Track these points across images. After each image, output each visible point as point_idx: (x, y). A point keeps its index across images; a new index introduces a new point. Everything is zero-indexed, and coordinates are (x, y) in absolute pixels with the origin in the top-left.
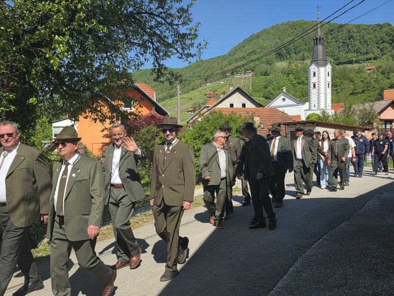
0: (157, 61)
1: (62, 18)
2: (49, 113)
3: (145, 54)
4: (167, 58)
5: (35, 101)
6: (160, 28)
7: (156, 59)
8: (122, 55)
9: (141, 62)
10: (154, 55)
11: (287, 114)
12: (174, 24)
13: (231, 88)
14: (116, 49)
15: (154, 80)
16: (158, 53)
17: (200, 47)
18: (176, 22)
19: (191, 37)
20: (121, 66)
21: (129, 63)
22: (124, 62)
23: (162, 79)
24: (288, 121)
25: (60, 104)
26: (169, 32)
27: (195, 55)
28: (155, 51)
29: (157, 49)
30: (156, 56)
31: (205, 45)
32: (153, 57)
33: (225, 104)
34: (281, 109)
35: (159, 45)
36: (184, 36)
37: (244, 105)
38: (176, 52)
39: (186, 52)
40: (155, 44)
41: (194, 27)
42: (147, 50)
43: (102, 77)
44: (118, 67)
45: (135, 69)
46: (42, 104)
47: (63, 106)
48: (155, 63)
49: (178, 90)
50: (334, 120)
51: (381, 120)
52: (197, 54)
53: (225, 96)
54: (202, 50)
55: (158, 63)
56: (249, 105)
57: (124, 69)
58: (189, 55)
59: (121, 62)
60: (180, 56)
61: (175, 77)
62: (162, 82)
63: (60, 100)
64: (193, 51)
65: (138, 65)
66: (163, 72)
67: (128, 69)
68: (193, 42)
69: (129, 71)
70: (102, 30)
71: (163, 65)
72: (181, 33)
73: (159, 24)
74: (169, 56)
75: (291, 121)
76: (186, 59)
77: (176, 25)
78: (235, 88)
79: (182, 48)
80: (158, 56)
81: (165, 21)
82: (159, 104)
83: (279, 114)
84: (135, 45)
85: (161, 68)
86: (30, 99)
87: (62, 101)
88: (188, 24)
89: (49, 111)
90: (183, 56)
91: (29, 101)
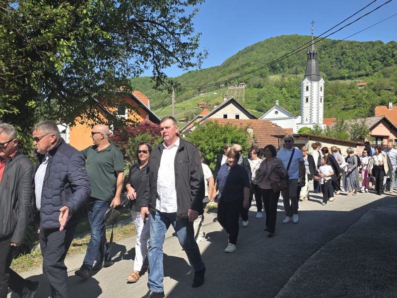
0: (157, 69)
1: (66, 23)
2: (45, 117)
3: (145, 62)
4: (167, 66)
5: (34, 105)
6: (162, 37)
7: (156, 67)
8: (122, 62)
9: (140, 69)
10: (155, 62)
11: (280, 127)
12: (176, 33)
13: (225, 100)
14: (116, 55)
15: (154, 88)
16: (159, 61)
17: (200, 57)
18: (177, 31)
19: (191, 46)
20: (120, 73)
21: (128, 70)
22: (123, 68)
23: (161, 87)
24: (281, 134)
25: (57, 108)
26: (170, 41)
28: (155, 59)
30: (156, 65)
31: (205, 55)
32: (152, 65)
33: (219, 115)
34: (274, 122)
35: (159, 53)
36: (185, 45)
37: (237, 117)
38: (176, 61)
39: (186, 61)
40: (156, 52)
41: (196, 37)
42: (148, 58)
43: (101, 83)
44: (118, 74)
45: (135, 76)
46: (38, 108)
47: (60, 111)
48: (155, 71)
49: (173, 99)
50: (327, 134)
51: (372, 136)
52: (198, 64)
53: (219, 107)
54: (202, 60)
55: (159, 72)
56: (243, 116)
57: (123, 76)
58: (189, 64)
59: (120, 69)
60: (181, 65)
61: (175, 86)
62: (162, 90)
63: (56, 105)
64: (193, 60)
65: (138, 73)
66: (162, 79)
68: (193, 52)
69: (128, 77)
70: (105, 36)
71: (163, 73)
72: (182, 43)
73: (160, 33)
74: (169, 65)
75: (284, 134)
76: (185, 68)
77: (178, 34)
78: (229, 99)
79: (183, 58)
80: (158, 64)
81: (167, 30)
82: (154, 113)
83: (273, 126)
84: (135, 52)
85: (161, 76)
86: (29, 102)
87: (58, 106)
88: (189, 34)
89: (45, 115)
90: (183, 65)
91: (28, 104)
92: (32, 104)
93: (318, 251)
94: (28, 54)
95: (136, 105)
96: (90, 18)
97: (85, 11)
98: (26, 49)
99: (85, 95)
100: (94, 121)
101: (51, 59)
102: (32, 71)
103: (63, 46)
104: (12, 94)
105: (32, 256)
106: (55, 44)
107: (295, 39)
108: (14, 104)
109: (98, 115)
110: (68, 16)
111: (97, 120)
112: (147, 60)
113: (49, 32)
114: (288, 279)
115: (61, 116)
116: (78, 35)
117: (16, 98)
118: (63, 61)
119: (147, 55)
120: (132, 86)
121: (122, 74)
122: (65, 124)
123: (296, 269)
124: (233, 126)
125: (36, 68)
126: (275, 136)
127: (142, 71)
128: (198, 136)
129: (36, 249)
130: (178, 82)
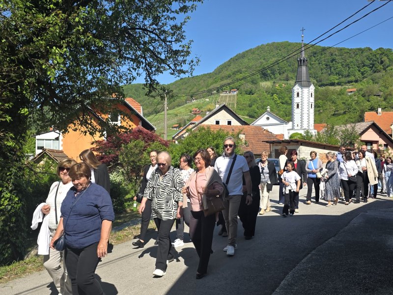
0: (149, 76)
1: (58, 31)
2: (38, 124)
3: (137, 69)
4: (159, 73)
5: (26, 112)
6: (154, 44)
7: (149, 74)
8: (114, 69)
9: (132, 77)
10: (147, 70)
11: (271, 133)
12: (168, 40)
13: (217, 106)
14: (109, 62)
15: (146, 95)
16: (151, 68)
17: (192, 64)
18: (169, 39)
19: (183, 54)
20: (113, 80)
21: (121, 77)
22: (115, 75)
23: (153, 93)
24: (273, 140)
25: (49, 115)
26: (162, 49)
28: (147, 66)
30: (148, 72)
31: (197, 62)
32: (145, 72)
33: (211, 122)
34: (265, 128)
35: (151, 60)
36: (176, 53)
37: (229, 123)
38: (168, 68)
39: (178, 68)
40: (148, 59)
41: (187, 44)
42: (140, 65)
43: (93, 90)
44: (111, 81)
45: (127, 83)
46: (31, 116)
47: (53, 118)
48: (148, 78)
49: (166, 106)
50: (318, 140)
51: (362, 141)
52: (189, 71)
53: (211, 113)
54: (193, 67)
55: (151, 79)
56: (235, 123)
57: (116, 83)
58: (181, 71)
59: (112, 76)
60: (173, 72)
61: (167, 92)
62: (154, 97)
63: (49, 112)
64: (185, 67)
65: (130, 80)
66: (155, 86)
67: (120, 83)
68: (185, 59)
69: (121, 85)
70: (98, 44)
71: (155, 80)
72: (174, 50)
73: (152, 40)
74: (161, 72)
75: (275, 140)
76: (177, 75)
77: (169, 41)
78: (221, 106)
79: (175, 65)
80: (151, 71)
81: (159, 37)
82: (146, 119)
83: (264, 132)
84: (128, 60)
85: (153, 83)
86: (22, 109)
87: (51, 113)
88: (181, 41)
89: (38, 122)
90: (175, 72)
91: (21, 112)
92: (24, 111)
93: (310, 255)
94: (20, 62)
95: (128, 112)
96: (82, 26)
97: (77, 19)
98: (18, 57)
99: (77, 102)
100: (87, 128)
101: (44, 67)
102: (25, 79)
103: (55, 54)
104: (5, 101)
105: (25, 263)
106: (48, 52)
107: (285, 46)
108: (7, 111)
109: (91, 122)
110: (60, 24)
111: (90, 126)
112: (139, 68)
113: (42, 40)
114: (280, 283)
115: (54, 123)
116: (70, 43)
117: (8, 106)
118: (55, 69)
119: (139, 62)
120: (125, 93)
121: (115, 81)
122: (58, 131)
123: (288, 273)
124: (225, 132)
125: (28, 76)
126: (267, 142)
127: (134, 78)
128: (190, 143)
129: (30, 256)
130: (171, 89)
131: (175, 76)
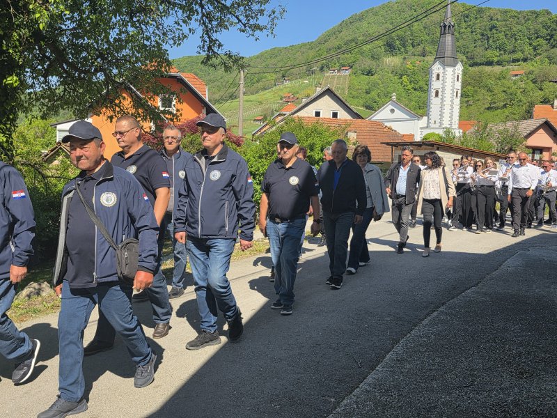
0: (208, 34)
2: (43, 104)
3: (189, 22)
4: (223, 29)
5: (16, 82)
7: (207, 31)
9: (183, 34)
10: (204, 23)
11: (395, 131)
13: (319, 90)
15: (203, 63)
16: (210, 22)
17: (273, 16)
20: (153, 39)
21: (164, 34)
22: (156, 31)
23: (214, 61)
27: (265, 28)
28: (204, 18)
29: (208, 16)
30: (207, 27)
31: (281, 14)
32: (201, 28)
35: (211, 8)
37: (335, 115)
38: (237, 21)
39: (252, 22)
40: (206, 7)
42: (193, 16)
44: (148, 39)
45: (175, 44)
46: (32, 90)
47: (64, 94)
48: (205, 36)
50: (462, 143)
51: (528, 147)
52: (268, 27)
53: (309, 100)
54: (275, 21)
55: (209, 37)
56: (343, 115)
57: (157, 43)
58: (257, 27)
60: (243, 27)
61: (234, 62)
62: (214, 67)
64: (263, 20)
66: (216, 50)
67: (164, 44)
68: (262, 8)
71: (217, 40)
74: (226, 28)
75: (400, 141)
76: (251, 33)
78: (324, 89)
79: (247, 16)
80: (210, 26)
82: (214, 106)
83: (385, 130)
85: (214, 45)
86: (8, 77)
87: (62, 88)
90: (247, 28)
91: (7, 81)
92: (12, 80)
95: (176, 87)
100: (114, 111)
101: (31, 7)
111: (118, 109)
112: (190, 19)
115: (67, 103)
121: (156, 41)
123: (398, 341)
124: (325, 127)
125: (18, 25)
126: (388, 144)
127: (185, 37)
128: (272, 140)
131: (248, 35)
